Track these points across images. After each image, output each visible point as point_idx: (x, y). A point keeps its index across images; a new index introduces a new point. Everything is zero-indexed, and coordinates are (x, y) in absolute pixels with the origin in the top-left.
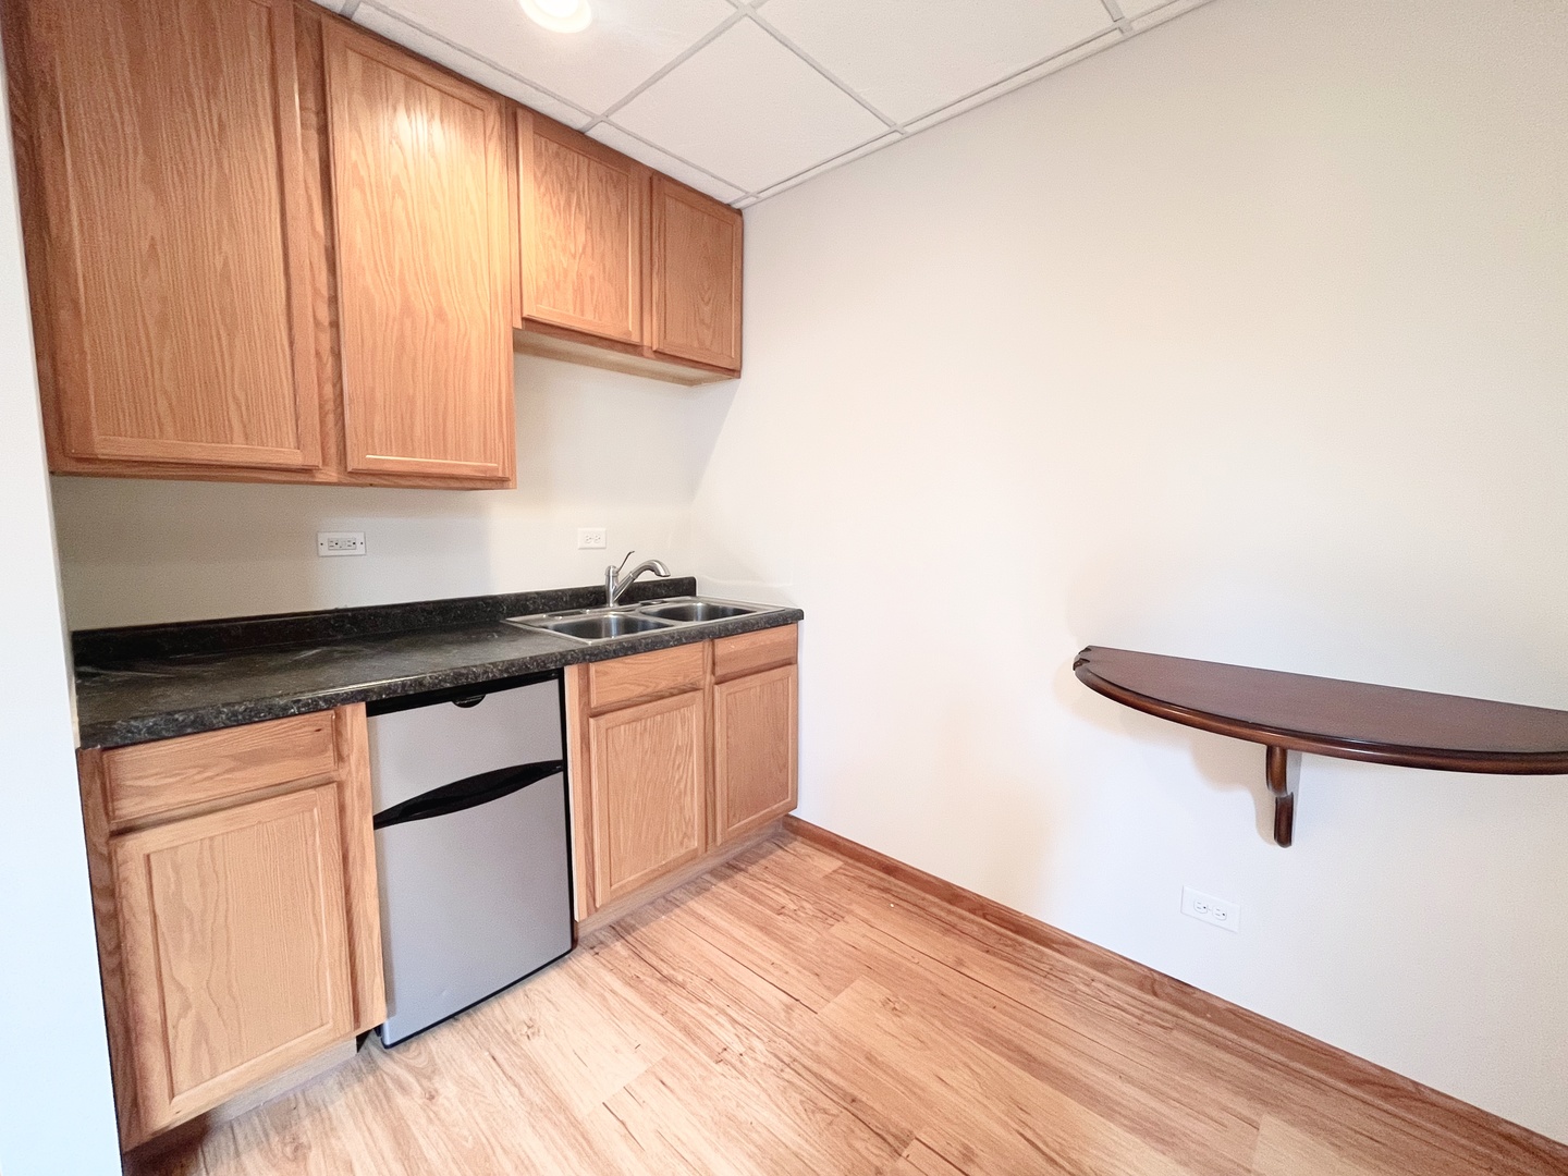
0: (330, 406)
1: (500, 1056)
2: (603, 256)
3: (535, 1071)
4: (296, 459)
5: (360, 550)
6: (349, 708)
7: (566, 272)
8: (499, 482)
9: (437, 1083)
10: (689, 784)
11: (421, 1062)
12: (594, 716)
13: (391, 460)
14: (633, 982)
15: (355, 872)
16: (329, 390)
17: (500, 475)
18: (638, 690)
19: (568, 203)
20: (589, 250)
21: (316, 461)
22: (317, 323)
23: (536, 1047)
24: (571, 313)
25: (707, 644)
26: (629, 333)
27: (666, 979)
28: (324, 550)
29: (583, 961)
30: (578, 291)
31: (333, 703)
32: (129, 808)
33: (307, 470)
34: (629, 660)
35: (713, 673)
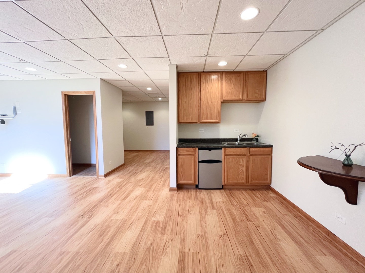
0: (199, 115)
1: (208, 194)
2: (236, 88)
3: (211, 196)
4: (195, 121)
5: (203, 131)
6: (196, 148)
7: (230, 92)
8: (218, 123)
9: (201, 193)
10: (243, 171)
11: (201, 191)
12: (226, 156)
13: (205, 121)
14: (227, 195)
15: (196, 166)
16: (199, 113)
17: (218, 122)
18: (234, 153)
19: (230, 82)
20: (234, 88)
21: (197, 121)
22: (198, 106)
23: (212, 195)
24: (230, 98)
25: (248, 149)
26: (240, 98)
27: (232, 196)
28: (200, 131)
29: (223, 191)
30: (232, 94)
31: (195, 147)
32: (179, 153)
33: (197, 122)
34: (232, 148)
35: (249, 153)
